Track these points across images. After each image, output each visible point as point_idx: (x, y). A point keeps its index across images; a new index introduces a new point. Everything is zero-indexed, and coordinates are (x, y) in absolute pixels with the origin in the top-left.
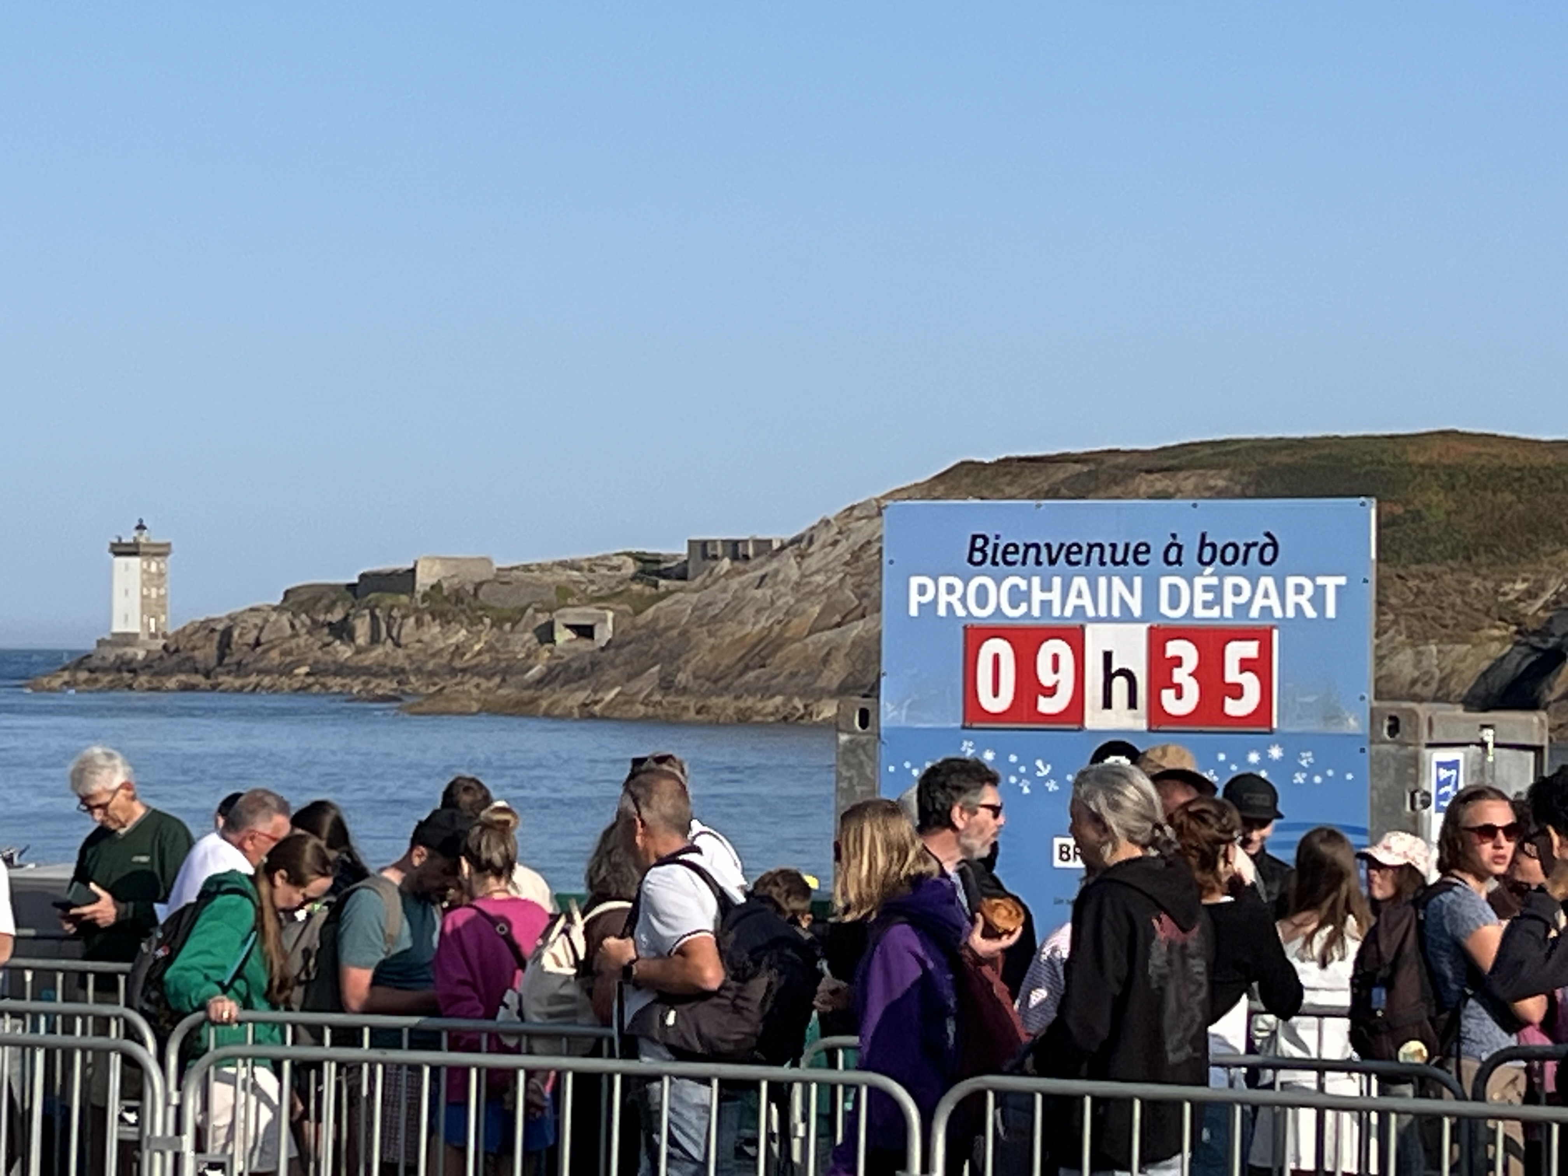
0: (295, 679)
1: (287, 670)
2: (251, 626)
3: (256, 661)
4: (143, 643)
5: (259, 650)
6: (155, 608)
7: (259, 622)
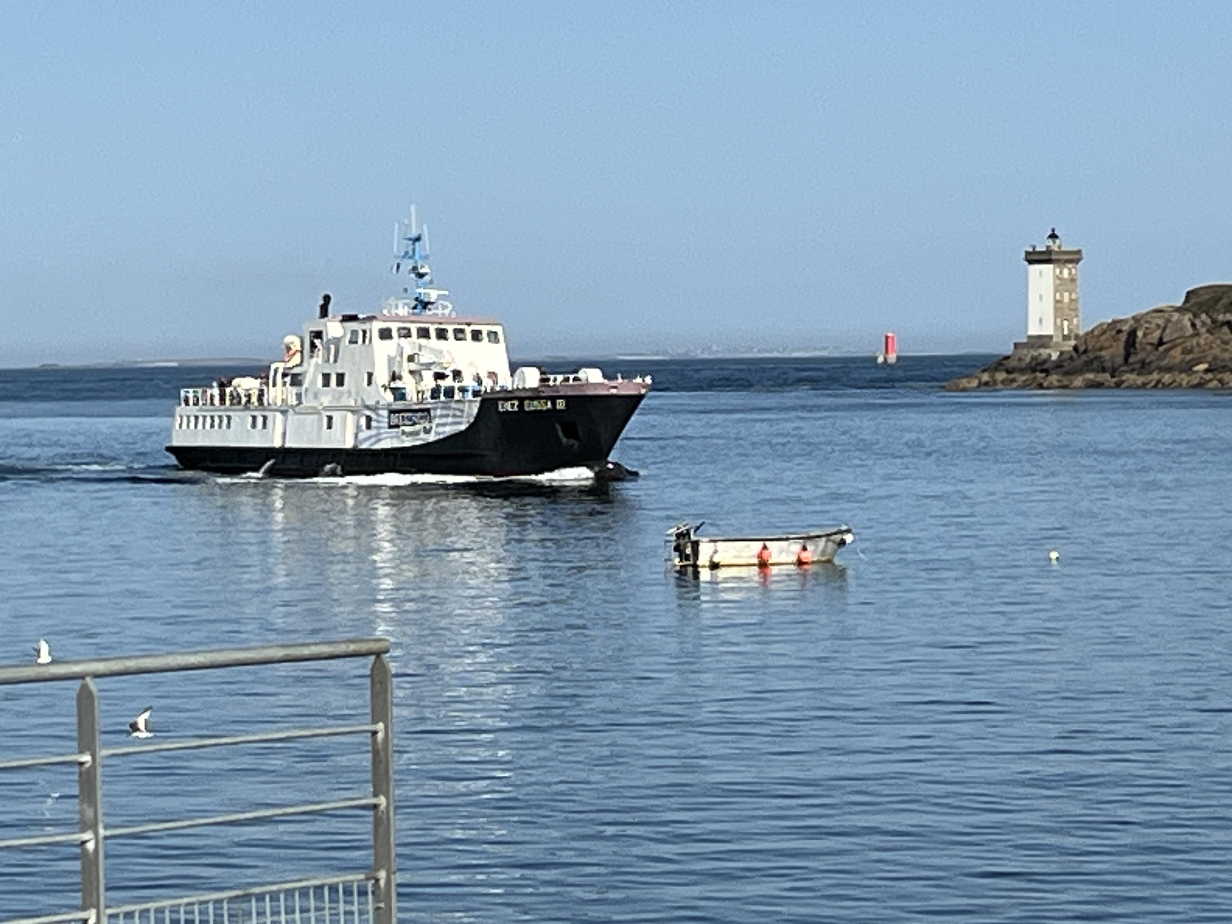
0: (1194, 376)
1: (1188, 368)
2: (1153, 326)
3: (1159, 359)
4: (1057, 344)
5: (1161, 349)
6: (1067, 311)
7: (1161, 322)
